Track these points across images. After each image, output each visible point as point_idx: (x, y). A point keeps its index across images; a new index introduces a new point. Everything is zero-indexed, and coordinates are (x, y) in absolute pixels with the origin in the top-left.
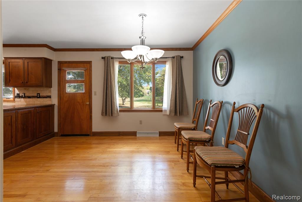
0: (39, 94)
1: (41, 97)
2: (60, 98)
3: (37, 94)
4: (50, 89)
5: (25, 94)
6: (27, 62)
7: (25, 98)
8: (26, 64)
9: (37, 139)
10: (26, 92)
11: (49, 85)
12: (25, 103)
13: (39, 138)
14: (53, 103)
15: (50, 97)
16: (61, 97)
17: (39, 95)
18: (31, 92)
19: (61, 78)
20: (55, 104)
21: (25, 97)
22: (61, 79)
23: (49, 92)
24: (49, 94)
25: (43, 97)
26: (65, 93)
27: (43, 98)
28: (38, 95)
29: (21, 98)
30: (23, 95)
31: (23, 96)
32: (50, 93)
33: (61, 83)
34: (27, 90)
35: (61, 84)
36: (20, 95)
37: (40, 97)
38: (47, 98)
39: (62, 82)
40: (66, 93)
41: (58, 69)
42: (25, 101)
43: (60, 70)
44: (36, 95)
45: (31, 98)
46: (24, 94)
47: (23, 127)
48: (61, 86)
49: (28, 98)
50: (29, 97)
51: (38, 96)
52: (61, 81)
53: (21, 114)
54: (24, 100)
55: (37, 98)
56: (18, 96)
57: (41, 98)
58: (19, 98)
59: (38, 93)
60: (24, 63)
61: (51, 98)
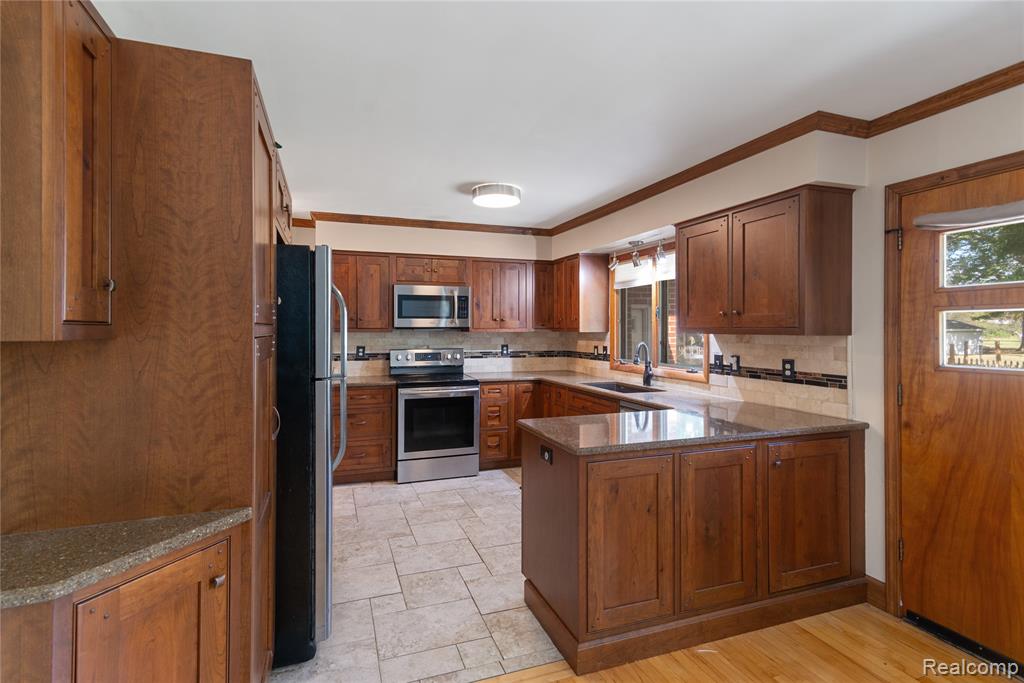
0: (791, 362)
1: (800, 377)
2: (900, 396)
3: (785, 362)
4: (840, 342)
5: (738, 358)
6: (740, 224)
7: (740, 375)
8: (738, 233)
9: (771, 595)
10: (741, 351)
11: (836, 322)
12: (739, 395)
13: (783, 592)
14: (859, 418)
15: (839, 382)
16: (906, 391)
17: (792, 369)
18: (763, 352)
19: (905, 279)
20: (867, 426)
21: (739, 372)
22: (905, 287)
23: (836, 359)
24: (835, 369)
25: (809, 378)
26: (929, 369)
27: (808, 383)
28: (788, 366)
29: (728, 374)
30: (733, 361)
31: (735, 367)
32: (840, 364)
33: (906, 306)
34: (748, 342)
35: (905, 317)
36: (725, 363)
37: (795, 378)
38: (827, 385)
39: (913, 301)
40: (938, 368)
41: (887, 232)
42: (740, 389)
43: (896, 233)
44: (781, 368)
45: (759, 377)
46: (735, 359)
47: (707, 529)
48: (905, 326)
49: (751, 377)
50: (754, 374)
51: (788, 373)
52: (905, 296)
53: (696, 470)
54: (737, 382)
55: (784, 381)
56: (719, 367)
57: (801, 382)
58: (722, 373)
59: (789, 357)
60: (730, 232)
61: (845, 387)
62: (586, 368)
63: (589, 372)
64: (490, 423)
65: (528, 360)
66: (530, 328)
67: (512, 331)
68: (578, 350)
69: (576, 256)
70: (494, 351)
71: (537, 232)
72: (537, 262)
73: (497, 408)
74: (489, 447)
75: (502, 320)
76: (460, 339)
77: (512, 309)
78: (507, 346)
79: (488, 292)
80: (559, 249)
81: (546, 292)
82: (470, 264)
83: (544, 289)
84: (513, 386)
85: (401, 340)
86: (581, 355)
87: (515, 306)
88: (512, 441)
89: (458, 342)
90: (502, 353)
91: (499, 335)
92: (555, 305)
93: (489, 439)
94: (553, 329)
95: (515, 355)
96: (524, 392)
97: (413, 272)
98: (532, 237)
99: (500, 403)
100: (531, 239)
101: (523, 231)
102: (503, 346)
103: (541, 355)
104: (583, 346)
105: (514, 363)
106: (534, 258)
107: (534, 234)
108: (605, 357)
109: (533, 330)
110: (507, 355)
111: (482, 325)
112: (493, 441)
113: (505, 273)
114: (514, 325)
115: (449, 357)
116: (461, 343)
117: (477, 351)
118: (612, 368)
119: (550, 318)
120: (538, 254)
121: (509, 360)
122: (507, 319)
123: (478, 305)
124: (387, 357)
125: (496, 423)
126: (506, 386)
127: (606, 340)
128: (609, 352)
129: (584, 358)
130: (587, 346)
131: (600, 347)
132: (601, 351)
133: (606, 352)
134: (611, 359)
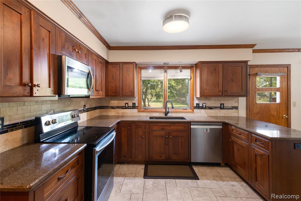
2: (249, 110)
4: (237, 99)
5: (206, 104)
6: (227, 66)
7: (206, 109)
10: (206, 102)
12: (205, 115)
15: (236, 108)
17: (223, 106)
18: (213, 102)
19: (250, 85)
22: (250, 87)
23: (235, 103)
24: (236, 105)
25: (228, 108)
28: (222, 105)
29: (202, 109)
30: (204, 105)
31: (204, 107)
33: (251, 91)
34: (209, 99)
35: (250, 93)
36: (200, 106)
37: (224, 108)
38: (233, 109)
40: (256, 104)
42: (206, 113)
43: (249, 75)
44: (220, 106)
45: (213, 109)
48: (250, 95)
49: (210, 109)
50: (210, 108)
51: (222, 107)
52: (251, 89)
54: (205, 111)
55: (220, 109)
56: (198, 107)
57: (226, 109)
58: (199, 109)
59: (222, 103)
60: (223, 68)
61: (238, 109)
62: (118, 113)
65: (91, 112)
66: (104, 95)
67: (100, 97)
68: (111, 105)
69: (133, 63)
70: (81, 109)
72: (105, 61)
77: (100, 85)
86: (113, 108)
90: (84, 110)
101: (105, 43)
102: (84, 106)
103: (94, 109)
104: (114, 103)
107: (106, 46)
108: (134, 107)
113: (99, 63)
118: (139, 112)
120: (107, 57)
127: (135, 100)
128: (137, 105)
129: (116, 109)
130: (118, 103)
131: (130, 103)
132: (130, 104)
133: (135, 105)
134: (139, 108)
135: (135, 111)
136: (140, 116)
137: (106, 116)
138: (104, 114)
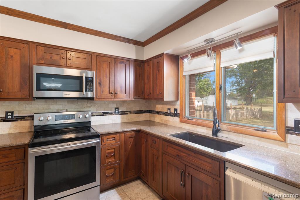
62: (162, 120)
63: (164, 123)
64: (107, 161)
65: (130, 116)
66: (132, 98)
67: (122, 100)
68: (156, 110)
69: (162, 55)
70: (110, 111)
71: (136, 43)
72: (136, 61)
73: (113, 150)
74: (107, 177)
75: (116, 93)
76: (89, 105)
77: (121, 87)
78: (118, 108)
79: (106, 76)
80: (149, 53)
81: (141, 78)
82: (94, 57)
83: (140, 76)
84: (123, 135)
85: (45, 106)
86: (158, 113)
87: (124, 86)
88: (122, 170)
89: (88, 107)
90: (115, 112)
91: (114, 102)
92: (146, 85)
93: (107, 171)
94: (144, 99)
95: (122, 113)
96: (129, 138)
97: (51, 58)
98: (133, 45)
99: (114, 147)
100: (132, 46)
101: (128, 41)
102: (115, 109)
103: (136, 112)
104: (159, 107)
105: (122, 118)
106: (134, 57)
107: (134, 44)
108: (176, 115)
109: (133, 99)
110: (118, 113)
111: (103, 96)
112: (109, 172)
113: (117, 65)
114: (122, 96)
115: (81, 116)
116: (90, 107)
117: (100, 112)
118: (181, 121)
119: (143, 93)
120: (136, 56)
121: (119, 116)
122: (119, 93)
123: (100, 84)
124: (32, 118)
125: (112, 160)
126: (118, 135)
127: (177, 105)
128: (178, 112)
129: (160, 114)
130: (162, 108)
131: (172, 109)
132: (172, 111)
133: (177, 112)
134: (180, 116)
135: (177, 119)
136: (182, 128)
137: (153, 121)
138: (152, 119)
